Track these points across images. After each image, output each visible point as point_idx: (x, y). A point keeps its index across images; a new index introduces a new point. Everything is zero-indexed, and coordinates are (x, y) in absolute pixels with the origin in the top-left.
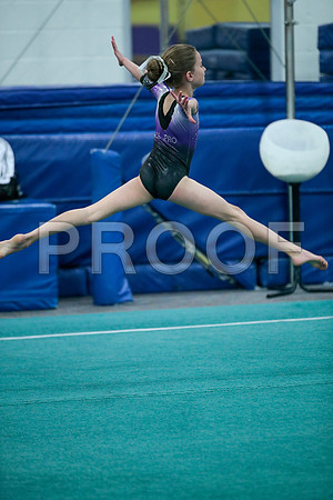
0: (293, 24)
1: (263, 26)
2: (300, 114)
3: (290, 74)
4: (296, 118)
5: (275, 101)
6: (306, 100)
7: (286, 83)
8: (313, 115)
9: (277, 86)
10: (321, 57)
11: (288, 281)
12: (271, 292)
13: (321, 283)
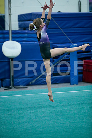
0: (11, 14)
1: (3, 15)
2: (13, 39)
3: (10, 28)
4: (12, 40)
5: (6, 36)
6: (15, 35)
7: (9, 31)
8: (17, 39)
9: (7, 32)
10: (19, 24)
11: (10, 85)
12: (6, 88)
13: (19, 86)
